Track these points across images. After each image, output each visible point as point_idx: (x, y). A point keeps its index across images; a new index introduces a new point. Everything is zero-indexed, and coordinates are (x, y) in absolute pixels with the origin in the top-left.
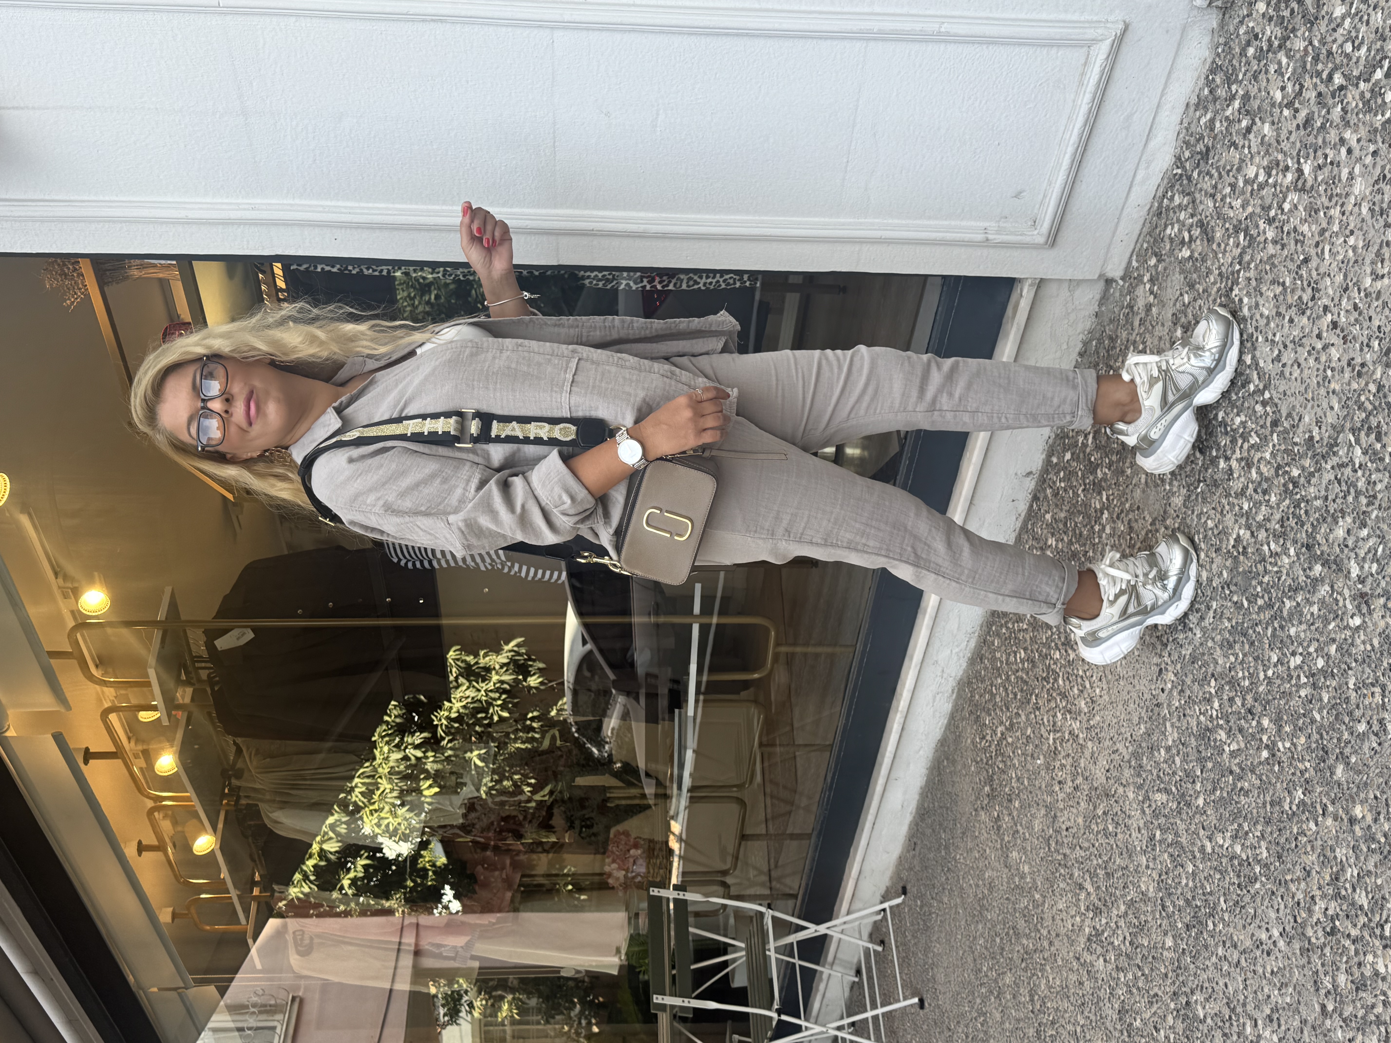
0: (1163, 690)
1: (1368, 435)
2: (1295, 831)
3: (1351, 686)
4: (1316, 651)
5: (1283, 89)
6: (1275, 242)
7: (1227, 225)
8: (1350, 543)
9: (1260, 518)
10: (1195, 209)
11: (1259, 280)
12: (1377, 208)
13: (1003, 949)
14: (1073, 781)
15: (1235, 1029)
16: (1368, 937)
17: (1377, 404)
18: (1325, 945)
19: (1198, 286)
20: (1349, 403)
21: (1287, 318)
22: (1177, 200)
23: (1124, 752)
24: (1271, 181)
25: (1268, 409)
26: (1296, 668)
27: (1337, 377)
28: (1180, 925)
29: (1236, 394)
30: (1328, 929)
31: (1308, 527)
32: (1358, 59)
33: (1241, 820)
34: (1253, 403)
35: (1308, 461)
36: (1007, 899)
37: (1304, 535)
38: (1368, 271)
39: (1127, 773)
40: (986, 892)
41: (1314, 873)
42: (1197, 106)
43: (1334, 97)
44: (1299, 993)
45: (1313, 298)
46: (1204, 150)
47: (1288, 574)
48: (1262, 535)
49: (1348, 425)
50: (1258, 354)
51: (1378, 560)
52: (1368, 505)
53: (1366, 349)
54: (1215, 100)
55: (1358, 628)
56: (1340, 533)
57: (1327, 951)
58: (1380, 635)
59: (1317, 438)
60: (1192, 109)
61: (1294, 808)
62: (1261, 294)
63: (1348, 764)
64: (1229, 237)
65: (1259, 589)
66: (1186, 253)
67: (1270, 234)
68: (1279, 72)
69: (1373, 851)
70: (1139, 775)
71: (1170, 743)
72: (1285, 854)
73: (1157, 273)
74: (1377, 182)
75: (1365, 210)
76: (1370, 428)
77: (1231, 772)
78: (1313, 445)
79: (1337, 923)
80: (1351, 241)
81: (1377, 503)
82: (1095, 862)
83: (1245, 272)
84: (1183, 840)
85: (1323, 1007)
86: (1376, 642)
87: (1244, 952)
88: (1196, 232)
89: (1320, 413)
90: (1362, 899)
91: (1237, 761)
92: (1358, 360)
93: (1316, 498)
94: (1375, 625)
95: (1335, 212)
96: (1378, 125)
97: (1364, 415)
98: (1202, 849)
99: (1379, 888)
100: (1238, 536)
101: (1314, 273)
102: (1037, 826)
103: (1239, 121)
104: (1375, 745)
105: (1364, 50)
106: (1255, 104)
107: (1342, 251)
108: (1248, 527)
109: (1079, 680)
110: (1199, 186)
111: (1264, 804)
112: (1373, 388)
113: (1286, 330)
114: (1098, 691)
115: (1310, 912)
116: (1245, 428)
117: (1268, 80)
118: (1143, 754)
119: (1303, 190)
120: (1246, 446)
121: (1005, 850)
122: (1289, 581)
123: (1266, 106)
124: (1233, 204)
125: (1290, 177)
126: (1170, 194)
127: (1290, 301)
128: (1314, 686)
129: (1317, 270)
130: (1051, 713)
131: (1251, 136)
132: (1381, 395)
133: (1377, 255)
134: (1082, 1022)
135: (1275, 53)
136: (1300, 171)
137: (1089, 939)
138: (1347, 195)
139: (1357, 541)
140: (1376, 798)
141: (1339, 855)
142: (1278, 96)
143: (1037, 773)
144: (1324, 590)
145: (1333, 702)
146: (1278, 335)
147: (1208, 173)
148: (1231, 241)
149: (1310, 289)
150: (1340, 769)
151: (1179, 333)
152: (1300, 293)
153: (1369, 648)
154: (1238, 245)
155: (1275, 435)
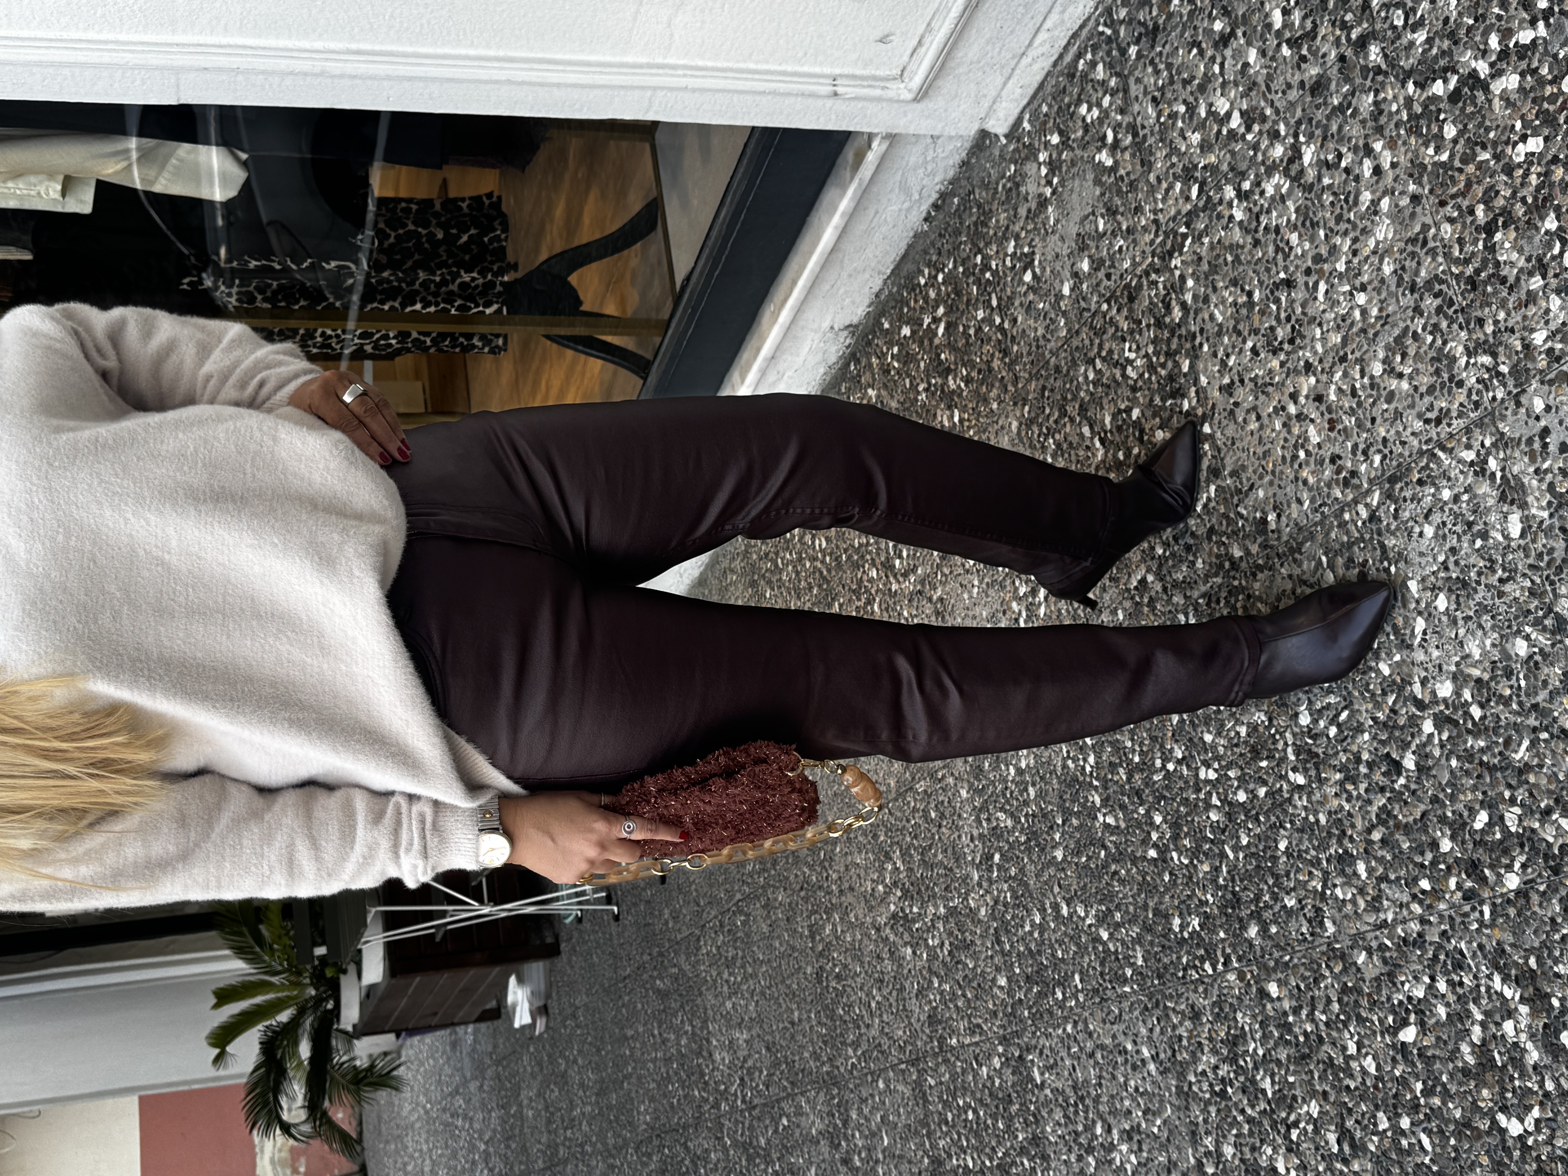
2: (1184, 960)
3: (1282, 845)
4: (1238, 779)
5: (1286, 12)
6: (1244, 228)
7: (1175, 159)
10: (1127, 102)
11: (1214, 268)
12: (1407, 278)
15: (1081, 1119)
17: (1367, 536)
18: (1210, 1102)
19: (1119, 217)
20: (1326, 510)
21: (1250, 344)
22: (1101, 73)
24: (1249, 137)
26: (1207, 781)
27: (1313, 467)
28: (1017, 971)
29: (1164, 400)
30: (1217, 1089)
32: (1411, 44)
33: (1112, 906)
35: (1256, 548)
38: (1381, 354)
41: (1204, 1019)
44: (1171, 1132)
45: (1292, 342)
46: (1151, 24)
49: (1320, 537)
50: (1200, 365)
51: (1339, 726)
53: (1361, 456)
55: (1299, 787)
58: (1330, 813)
59: (1273, 526)
61: (1186, 935)
62: (1215, 289)
63: (1265, 930)
64: (1176, 177)
66: (1106, 159)
67: (1239, 214)
70: (977, 778)
72: (1168, 976)
73: (1060, 161)
75: (1388, 269)
77: (1104, 847)
78: (1265, 532)
79: (1229, 1089)
80: (1361, 299)
83: (1193, 242)
84: (1031, 884)
86: (1323, 819)
87: (1101, 1047)
88: (1127, 140)
89: (1282, 498)
90: (1266, 1084)
91: (1114, 838)
92: (1348, 464)
94: (1325, 798)
95: (1343, 244)
96: (1427, 162)
98: (1056, 907)
99: (1291, 1086)
104: (1304, 930)
105: (1421, 37)
107: (1344, 304)
108: (1160, 578)
110: (1137, 74)
111: (1146, 907)
113: (1245, 360)
115: (1194, 1057)
119: (1297, 181)
123: (1256, 21)
124: (1187, 134)
125: (1279, 149)
126: (1089, 56)
127: (1256, 324)
128: (1229, 816)
129: (1303, 305)
131: (1228, 52)
132: (1374, 528)
133: (1396, 340)
136: (1296, 152)
137: (894, 918)
138: (1364, 231)
141: (1240, 1020)
142: (1277, 19)
145: (1253, 850)
146: (1233, 358)
147: (1152, 62)
148: (1178, 186)
149: (1289, 326)
150: (1253, 931)
151: (1085, 266)
152: (1274, 323)
153: (1312, 818)
154: (1188, 199)
155: (1213, 488)
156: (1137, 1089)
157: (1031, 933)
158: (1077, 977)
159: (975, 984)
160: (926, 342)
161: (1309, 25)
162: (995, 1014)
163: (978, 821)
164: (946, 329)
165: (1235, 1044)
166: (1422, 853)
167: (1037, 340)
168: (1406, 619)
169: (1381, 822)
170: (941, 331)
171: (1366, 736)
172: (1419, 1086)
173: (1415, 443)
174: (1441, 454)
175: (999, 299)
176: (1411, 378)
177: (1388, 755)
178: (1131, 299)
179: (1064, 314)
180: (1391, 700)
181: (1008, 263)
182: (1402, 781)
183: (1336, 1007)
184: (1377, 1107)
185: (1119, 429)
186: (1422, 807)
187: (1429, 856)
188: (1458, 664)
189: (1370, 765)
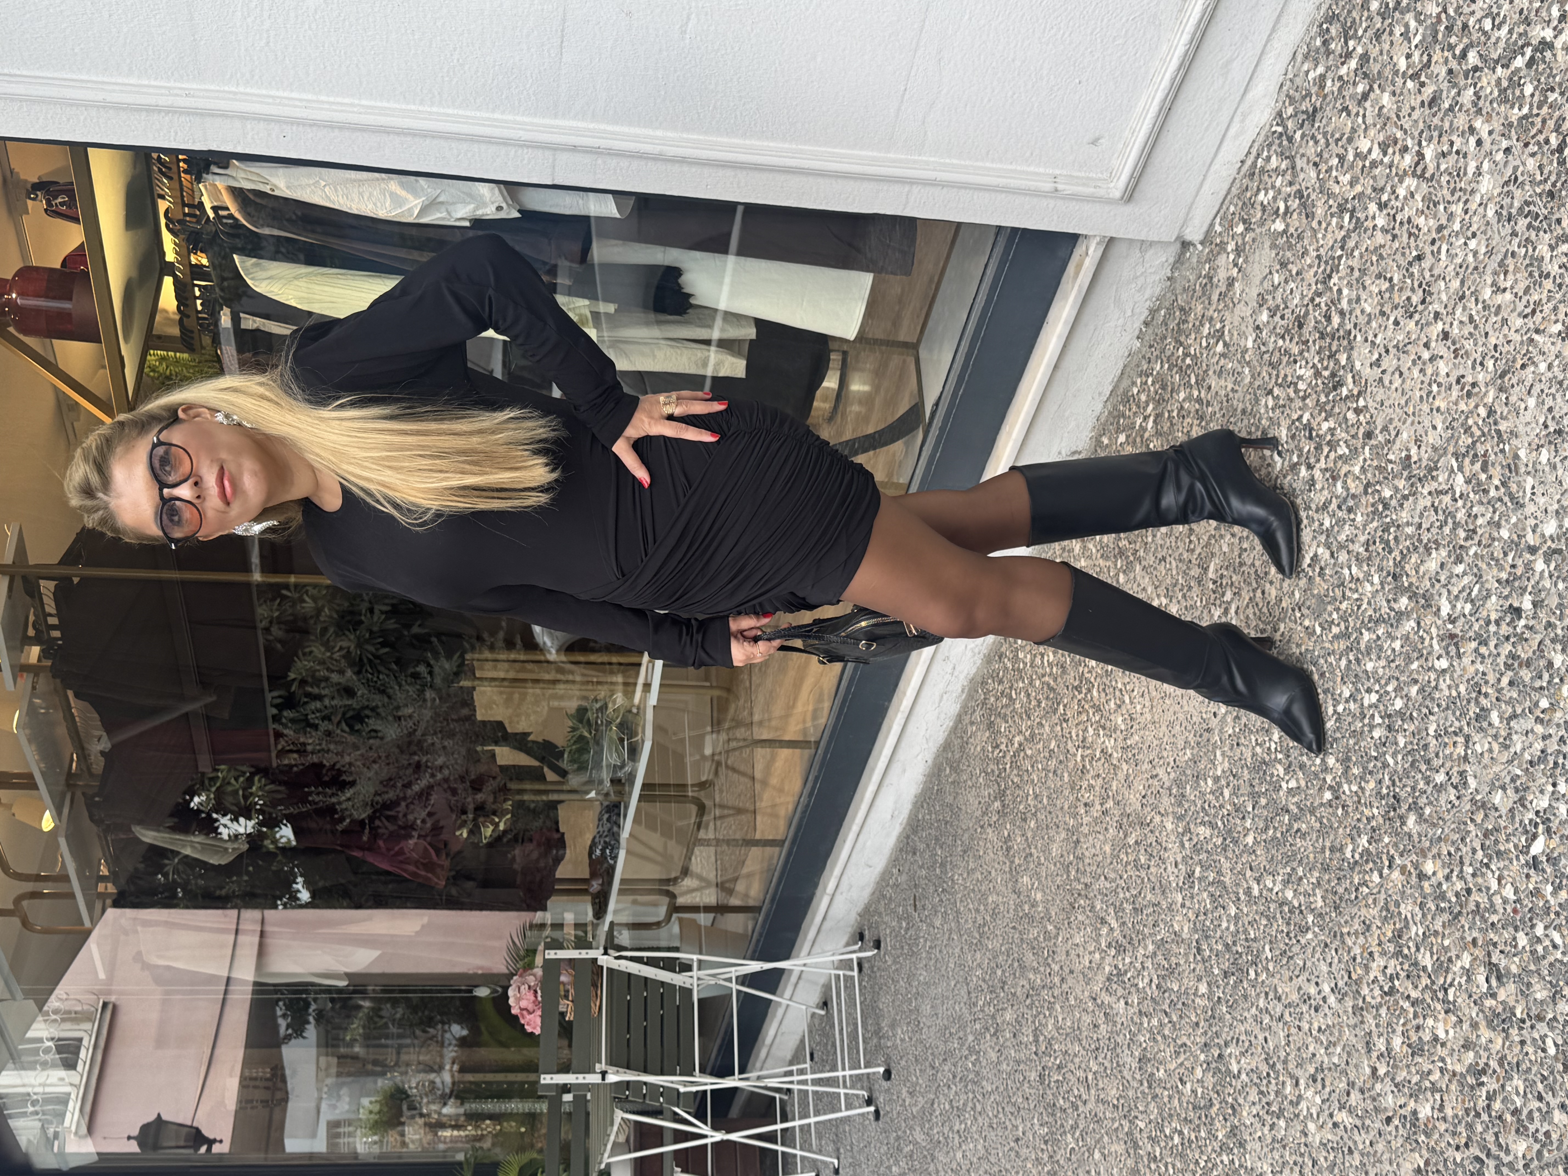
0: (1215, 714)
1: (1472, 463)
2: (1356, 881)
3: (1431, 732)
4: (1395, 690)
5: (1408, 56)
6: (1384, 231)
7: (1331, 202)
8: (1443, 578)
9: (1342, 537)
10: (1295, 175)
11: (1363, 272)
12: (1504, 213)
13: (1004, 983)
14: (1102, 804)
15: (1272, 1087)
16: (1429, 1001)
17: (1486, 430)
18: (1381, 1005)
19: (1290, 266)
20: (1455, 424)
21: (1392, 319)
22: (1274, 162)
23: (1165, 778)
24: (1386, 160)
25: (1361, 418)
26: (1370, 706)
27: (1443, 394)
28: (1216, 971)
29: (1327, 396)
30: (1386, 989)
31: (1396, 553)
32: (1498, 39)
33: (1295, 864)
34: (1344, 409)
35: (1403, 482)
36: (1014, 928)
37: (1391, 563)
38: (1489, 282)
39: (1166, 802)
40: (988, 918)
41: (1374, 928)
42: (1306, 57)
43: (1466, 78)
44: (1349, 1054)
45: (1423, 302)
46: (1311, 110)
47: (1369, 603)
48: (1343, 557)
49: (1451, 449)
50: (1355, 354)
51: (1472, 601)
52: (1466, 539)
53: (1479, 368)
54: (1328, 53)
55: (1444, 671)
56: (1432, 565)
57: (1383, 1011)
58: (1468, 681)
59: (1415, 458)
60: (1299, 58)
61: (1357, 856)
62: (1364, 288)
63: (1421, 815)
64: (1332, 215)
65: (1335, 616)
66: (1279, 226)
67: (1381, 222)
68: (1405, 35)
69: (1443, 910)
70: (1180, 805)
71: (1219, 773)
72: (1343, 905)
73: (1244, 244)
74: (1507, 183)
75: (1490, 213)
76: (1475, 455)
77: (1287, 811)
78: (1410, 466)
79: (1396, 983)
80: (1473, 244)
81: (1477, 539)
82: (1121, 895)
83: (1347, 259)
84: (1227, 880)
85: (1374, 1070)
86: (1462, 689)
87: (1289, 1005)
88: (1295, 204)
89: (1421, 431)
90: (1427, 960)
91: (1295, 799)
92: (1469, 379)
93: (1408, 524)
94: (1464, 669)
95: (1458, 209)
96: (1514, 119)
97: (1470, 440)
98: (1248, 892)
99: (1447, 949)
100: (1316, 555)
101: (1427, 274)
102: (1055, 850)
103: (1355, 84)
104: (1452, 798)
105: (1505, 29)
106: (1375, 68)
107: (1461, 255)
108: (1328, 546)
109: (1118, 693)
110: (1302, 151)
111: (1323, 849)
112: (1482, 411)
113: (1389, 333)
114: (1139, 707)
115: (1367, 968)
116: (1333, 435)
117: (1392, 43)
118: (1187, 782)
119: (1422, 176)
120: (1332, 455)
121: (1014, 874)
122: (1370, 612)
123: (1387, 72)
124: (1340, 179)
125: (1408, 160)
126: (1265, 154)
127: (1397, 301)
128: (1390, 728)
129: (1431, 270)
130: (1081, 727)
131: (1368, 104)
132: (1491, 420)
133: (1500, 264)
134: (1095, 1068)
135: (1402, 13)
136: (1421, 155)
137: (1108, 979)
138: (1473, 192)
139: (1451, 577)
140: (1449, 854)
141: (1403, 912)
142: (1402, 64)
143: (1058, 791)
144: (1409, 625)
145: (1409, 747)
146: (1380, 336)
147: (1313, 137)
148: (1334, 221)
149: (1421, 291)
150: (1411, 820)
151: (1264, 317)
152: (1409, 294)
153: (1454, 694)
154: (1342, 227)
155: (1367, 448)
156: (1320, 1029)
157: (1228, 929)
158: (1267, 948)
159: (1180, 1006)
160: (1138, 440)
161: (1425, 58)
162: (1197, 1024)
163: (1182, 845)
164: (1155, 421)
165: (1400, 937)
166: (1540, 677)
167: (1227, 396)
168: (1519, 484)
169: (1508, 667)
170: (1150, 424)
171: (1494, 598)
172: (1549, 888)
173: (1519, 338)
174: (1536, 337)
175: (1197, 376)
176: (1512, 288)
177: (1511, 606)
178: (1301, 326)
179: (1248, 363)
180: (1510, 558)
181: (1204, 344)
182: (1522, 622)
183: (1480, 854)
184: (1516, 929)
185: (1293, 437)
186: (1539, 637)
187: (1546, 676)
188: (1559, 501)
189: (1497, 623)
